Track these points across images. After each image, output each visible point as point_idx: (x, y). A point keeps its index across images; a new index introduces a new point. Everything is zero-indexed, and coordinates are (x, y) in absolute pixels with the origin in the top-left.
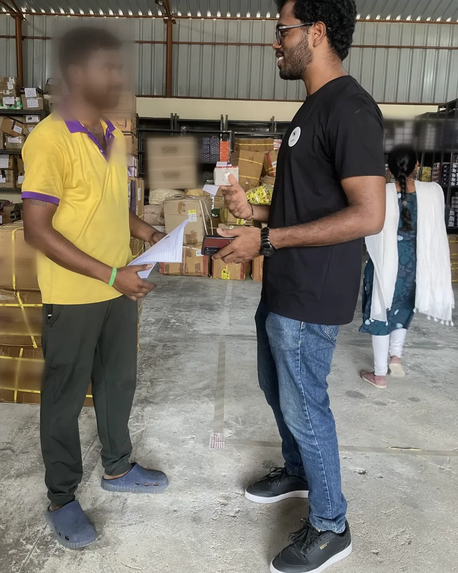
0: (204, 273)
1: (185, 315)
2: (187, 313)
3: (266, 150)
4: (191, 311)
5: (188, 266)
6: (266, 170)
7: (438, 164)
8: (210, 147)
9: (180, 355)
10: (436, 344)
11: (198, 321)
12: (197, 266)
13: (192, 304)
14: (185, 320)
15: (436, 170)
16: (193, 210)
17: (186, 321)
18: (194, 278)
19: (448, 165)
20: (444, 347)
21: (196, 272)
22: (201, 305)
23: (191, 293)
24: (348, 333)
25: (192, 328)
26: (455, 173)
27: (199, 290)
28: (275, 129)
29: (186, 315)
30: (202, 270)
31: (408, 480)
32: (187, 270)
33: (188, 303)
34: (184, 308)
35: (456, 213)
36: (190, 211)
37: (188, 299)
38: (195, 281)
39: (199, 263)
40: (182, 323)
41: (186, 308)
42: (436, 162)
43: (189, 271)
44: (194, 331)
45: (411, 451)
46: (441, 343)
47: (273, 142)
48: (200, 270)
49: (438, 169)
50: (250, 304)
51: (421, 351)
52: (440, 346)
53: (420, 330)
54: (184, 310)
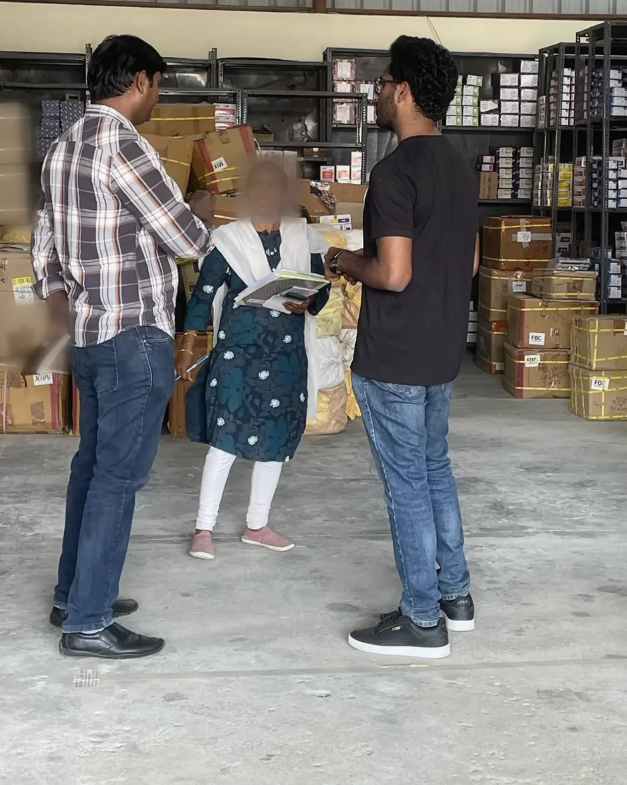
0: (54, 425)
1: (13, 509)
2: (19, 505)
3: (197, 132)
4: (26, 502)
5: (14, 411)
6: (199, 178)
7: (583, 159)
8: (60, 122)
9: (10, 574)
10: (525, 528)
11: (42, 517)
12: (36, 409)
13: (29, 489)
14: (14, 518)
15: (581, 174)
16: (25, 279)
17: (17, 519)
18: (28, 438)
19: (600, 163)
20: (538, 532)
21: (34, 423)
22: (48, 490)
23: (25, 469)
24: (358, 519)
25: (32, 530)
26: (616, 181)
27: (43, 462)
28: (221, 79)
29: (16, 509)
30: (48, 418)
31: (395, 697)
32: (12, 419)
33: (18, 487)
34: (9, 497)
35: (623, 267)
36: (17, 280)
37: (18, 480)
38: (31, 443)
39: (40, 400)
40: (9, 523)
41: (15, 497)
42: (580, 155)
43: (17, 422)
44: (37, 534)
45: (411, 668)
46: (534, 525)
47: (214, 110)
48: (42, 416)
49: (583, 170)
50: (162, 482)
51: (491, 540)
52: (530, 530)
53: (502, 507)
54: (11, 500)
